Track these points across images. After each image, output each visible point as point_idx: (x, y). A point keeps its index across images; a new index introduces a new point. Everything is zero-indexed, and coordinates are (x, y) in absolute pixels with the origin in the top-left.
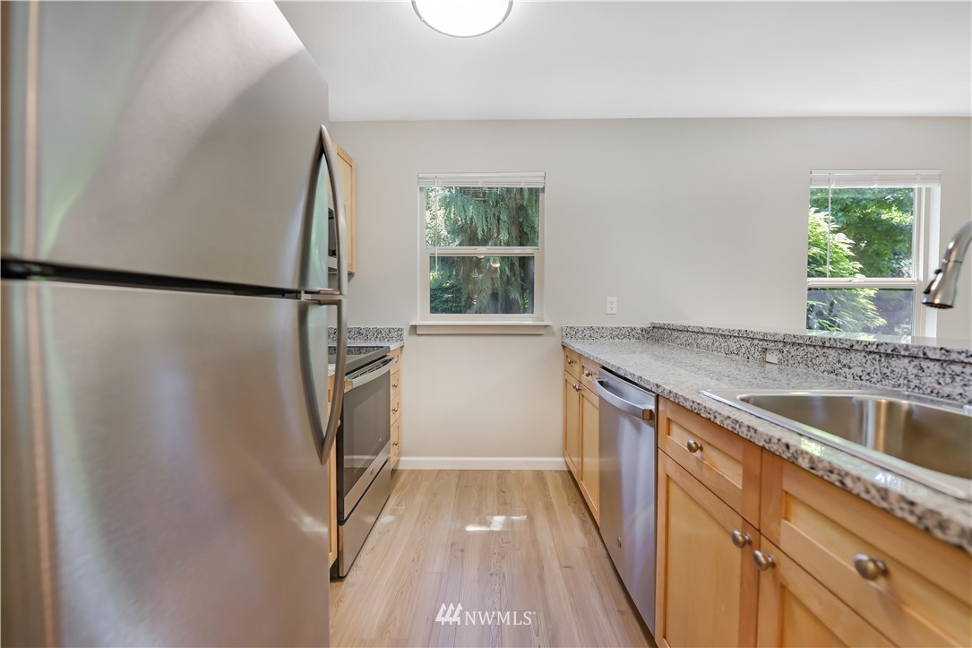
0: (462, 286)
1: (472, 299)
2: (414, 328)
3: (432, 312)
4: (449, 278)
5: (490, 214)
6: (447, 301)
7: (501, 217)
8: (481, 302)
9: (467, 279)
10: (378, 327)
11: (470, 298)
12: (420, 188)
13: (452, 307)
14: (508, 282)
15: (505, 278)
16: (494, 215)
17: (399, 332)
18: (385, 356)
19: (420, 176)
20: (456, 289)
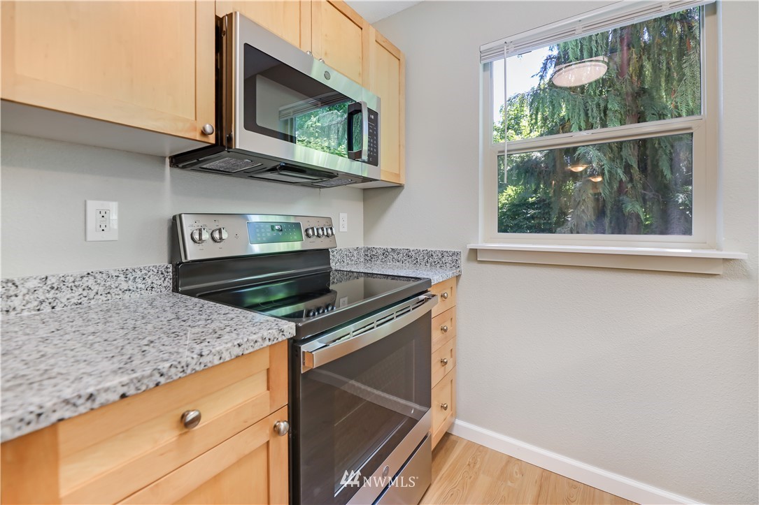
0: (553, 199)
1: (565, 214)
2: (474, 252)
3: (500, 231)
4: (535, 192)
5: (592, 105)
6: (533, 217)
7: (609, 106)
8: (579, 217)
9: (559, 191)
10: (429, 249)
11: (563, 214)
12: (485, 65)
13: (539, 224)
14: (621, 190)
15: (615, 186)
16: (598, 105)
17: (455, 258)
18: (426, 291)
19: (483, 48)
20: (544, 205)
